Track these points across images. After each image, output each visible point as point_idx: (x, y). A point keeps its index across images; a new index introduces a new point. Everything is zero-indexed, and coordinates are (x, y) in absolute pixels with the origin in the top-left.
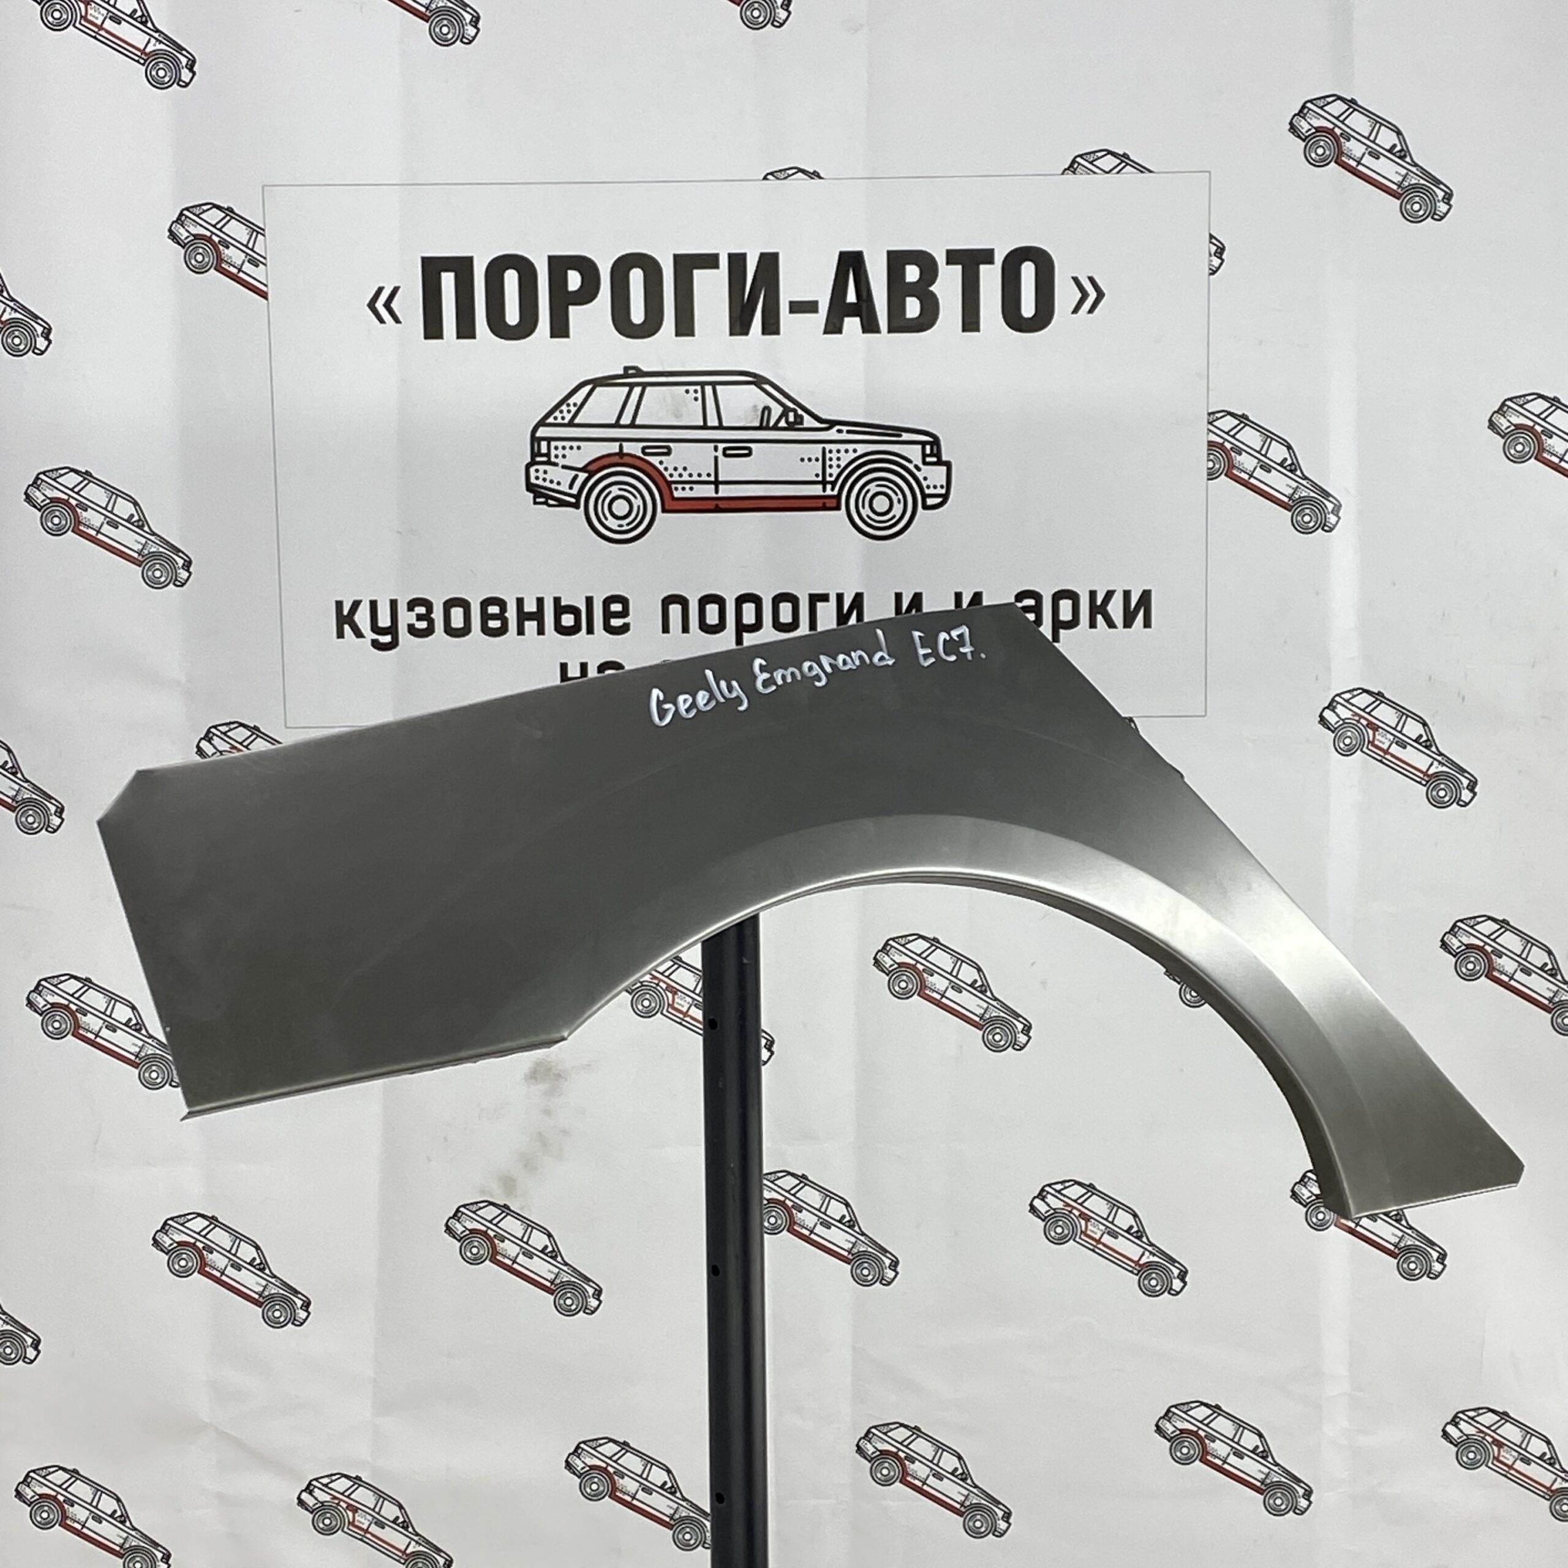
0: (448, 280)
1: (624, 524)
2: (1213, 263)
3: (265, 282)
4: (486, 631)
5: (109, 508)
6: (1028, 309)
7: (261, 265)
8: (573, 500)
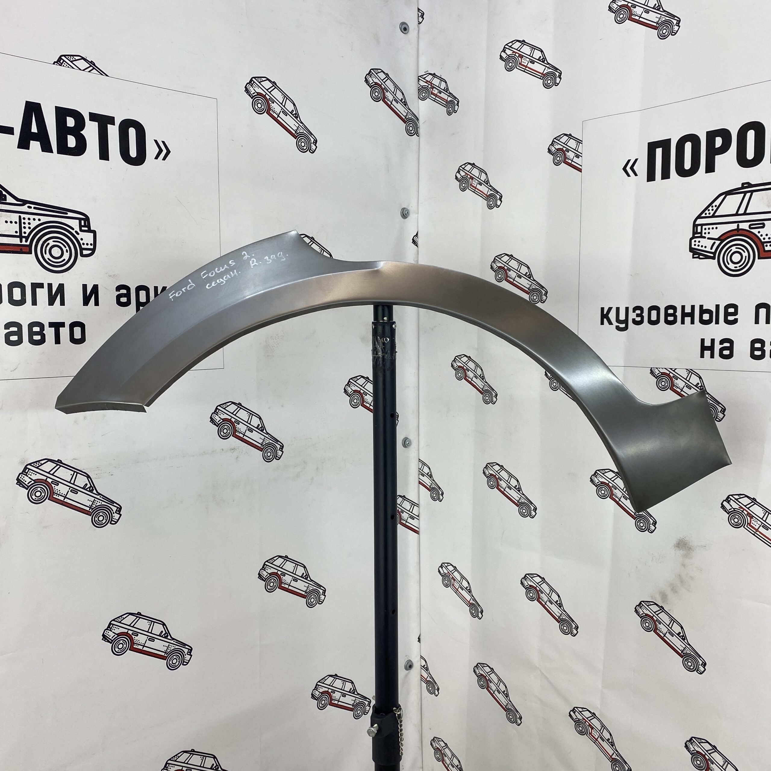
0: (659, 152)
1: (738, 267)
3: (581, 165)
4: (667, 322)
5: (518, 270)
7: (580, 157)
8: (712, 255)
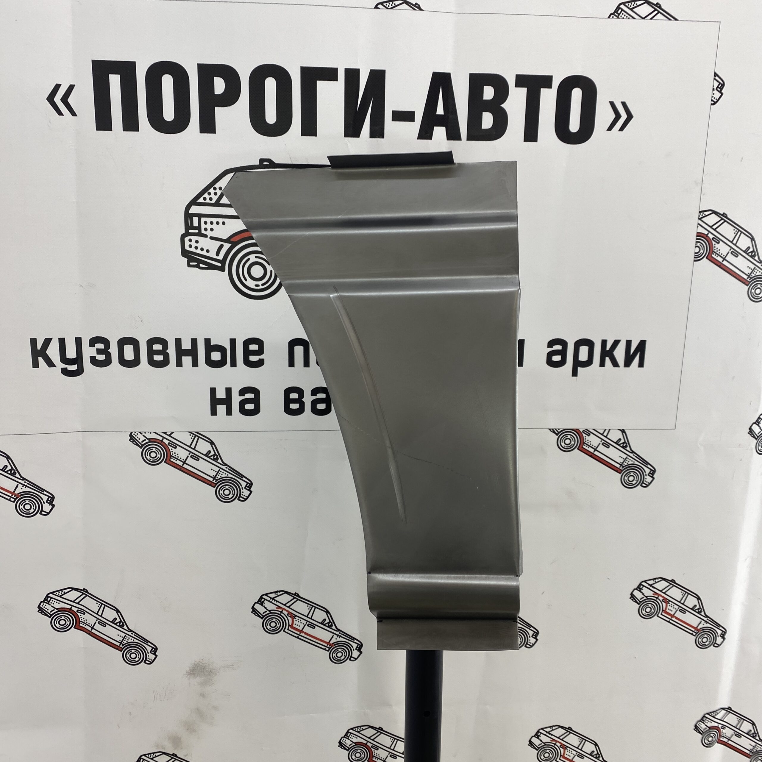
0: (115, 81)
1: (260, 285)
2: (714, 96)
4: (152, 363)
6: (574, 126)
8: (219, 265)
